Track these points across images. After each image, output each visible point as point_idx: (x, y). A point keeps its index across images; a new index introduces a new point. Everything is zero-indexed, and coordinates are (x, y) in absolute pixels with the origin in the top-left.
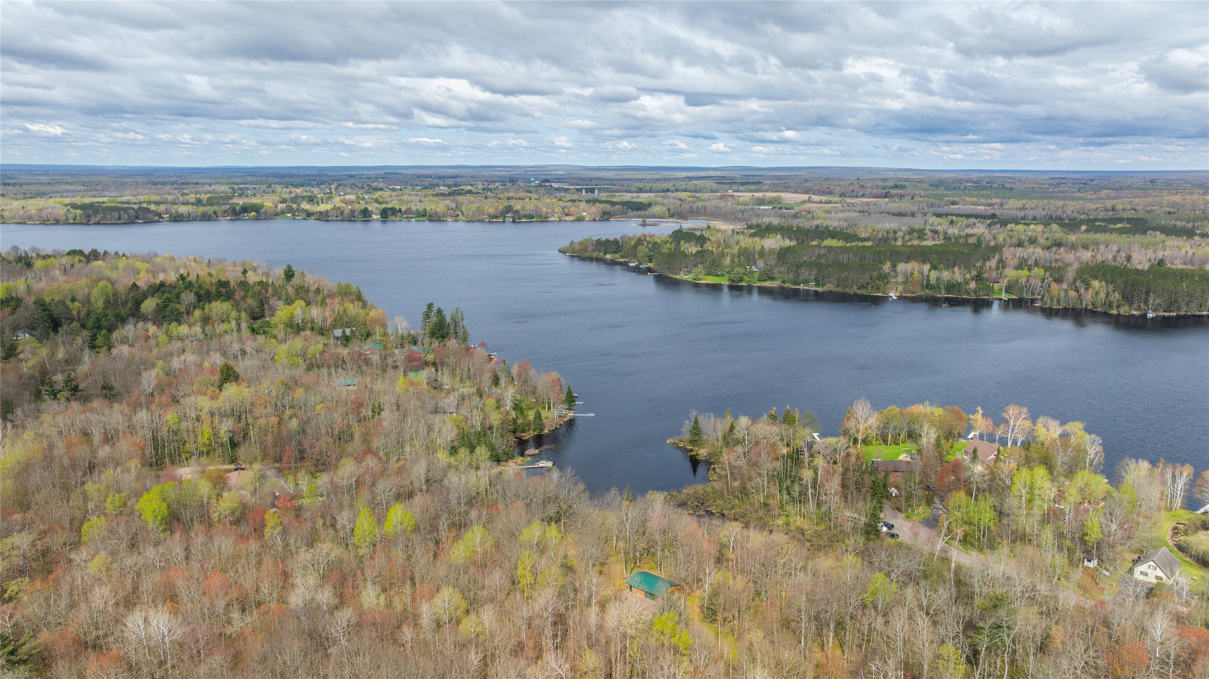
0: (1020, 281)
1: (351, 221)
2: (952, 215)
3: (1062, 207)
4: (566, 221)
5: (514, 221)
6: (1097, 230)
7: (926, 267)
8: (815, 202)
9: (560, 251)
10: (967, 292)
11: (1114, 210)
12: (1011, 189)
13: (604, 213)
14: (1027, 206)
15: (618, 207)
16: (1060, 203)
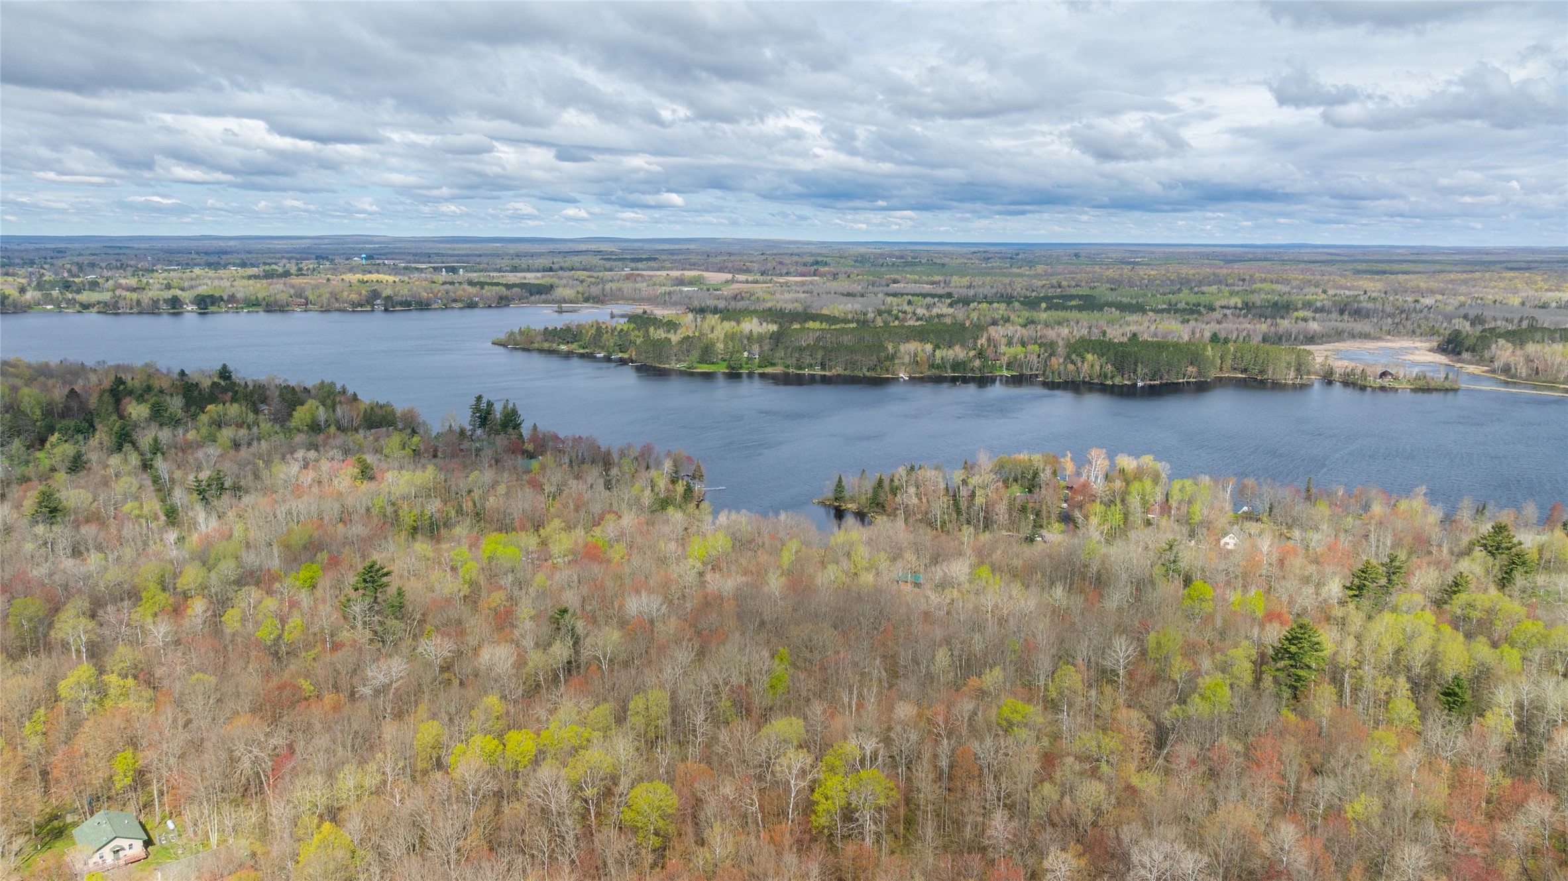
0: (1019, 357)
1: (153, 313)
2: (907, 294)
3: (1010, 284)
4: (453, 308)
5: (386, 310)
6: (1057, 307)
7: (929, 347)
8: (741, 282)
9: (493, 343)
10: (972, 370)
11: (1060, 286)
12: (943, 265)
13: (501, 298)
14: (974, 284)
15: (515, 290)
16: (1007, 280)
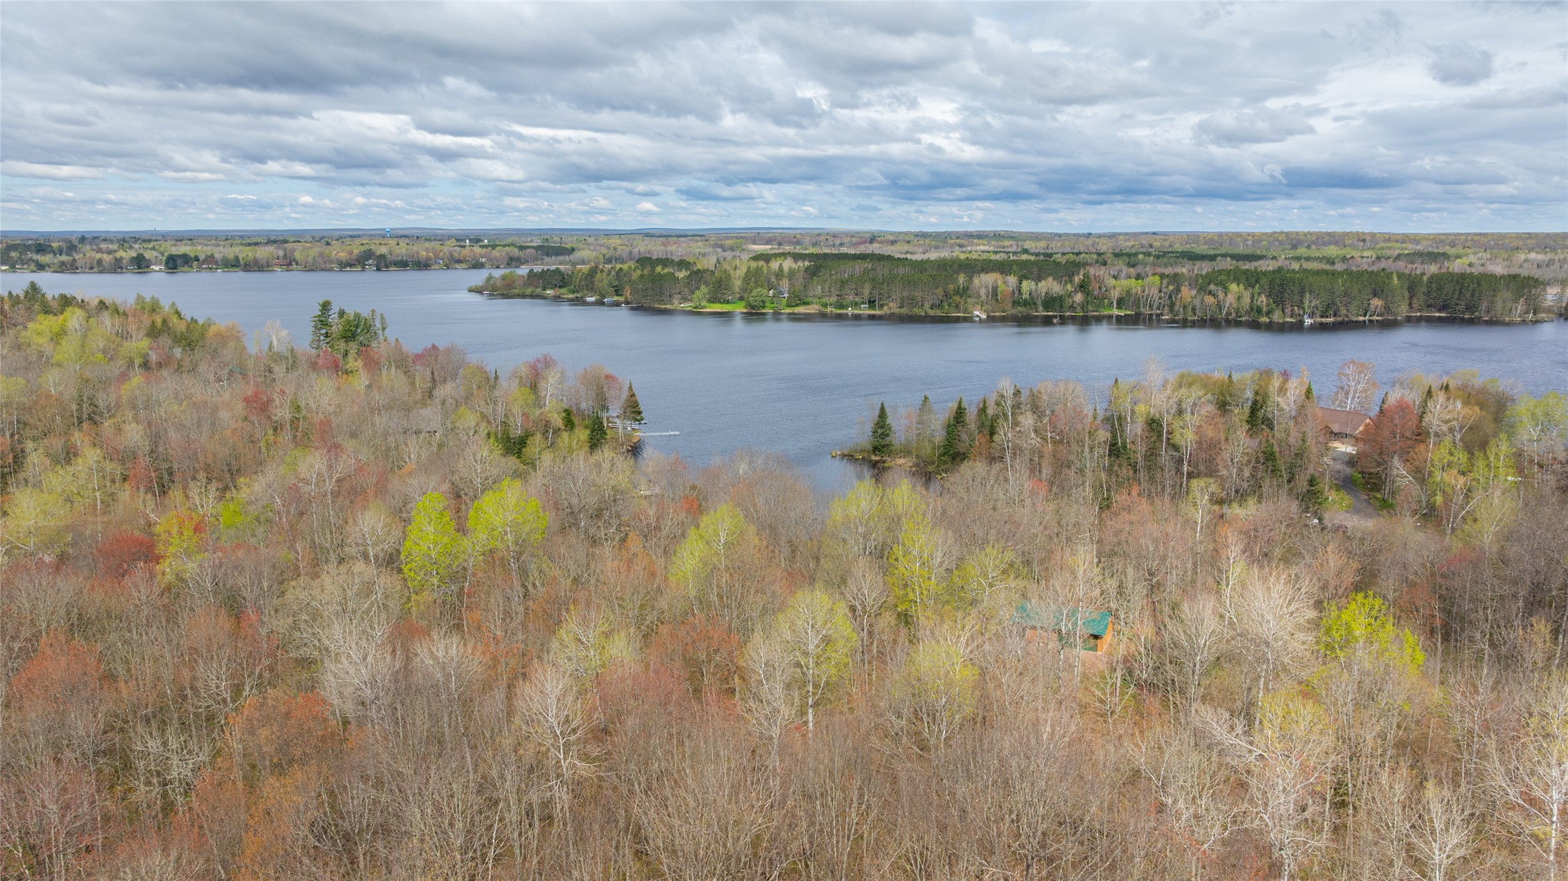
4: (458, 268)
5: (379, 270)
7: (1012, 281)
9: (470, 290)
10: (1072, 307)
13: (512, 259)
15: (529, 251)
